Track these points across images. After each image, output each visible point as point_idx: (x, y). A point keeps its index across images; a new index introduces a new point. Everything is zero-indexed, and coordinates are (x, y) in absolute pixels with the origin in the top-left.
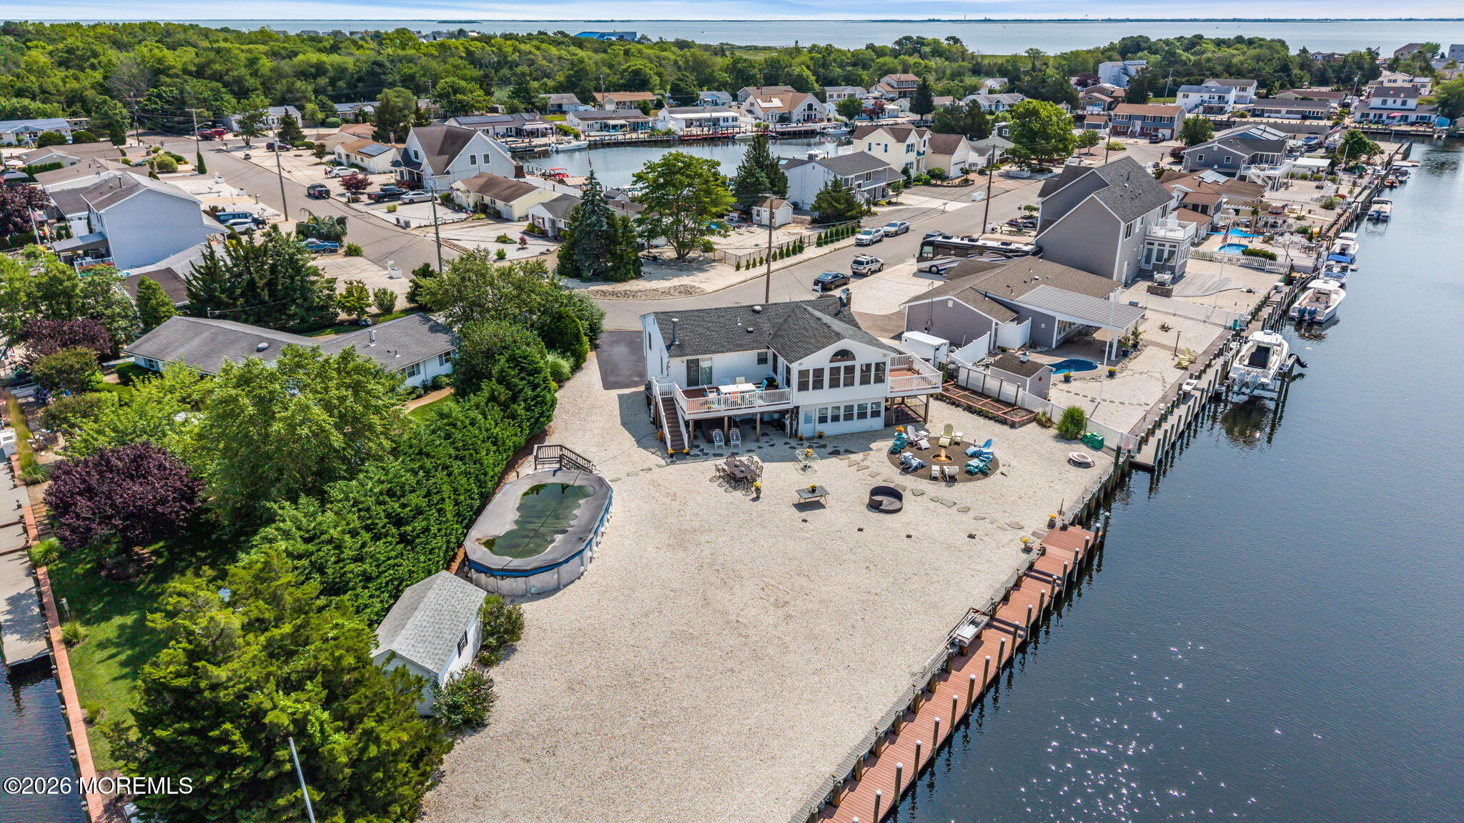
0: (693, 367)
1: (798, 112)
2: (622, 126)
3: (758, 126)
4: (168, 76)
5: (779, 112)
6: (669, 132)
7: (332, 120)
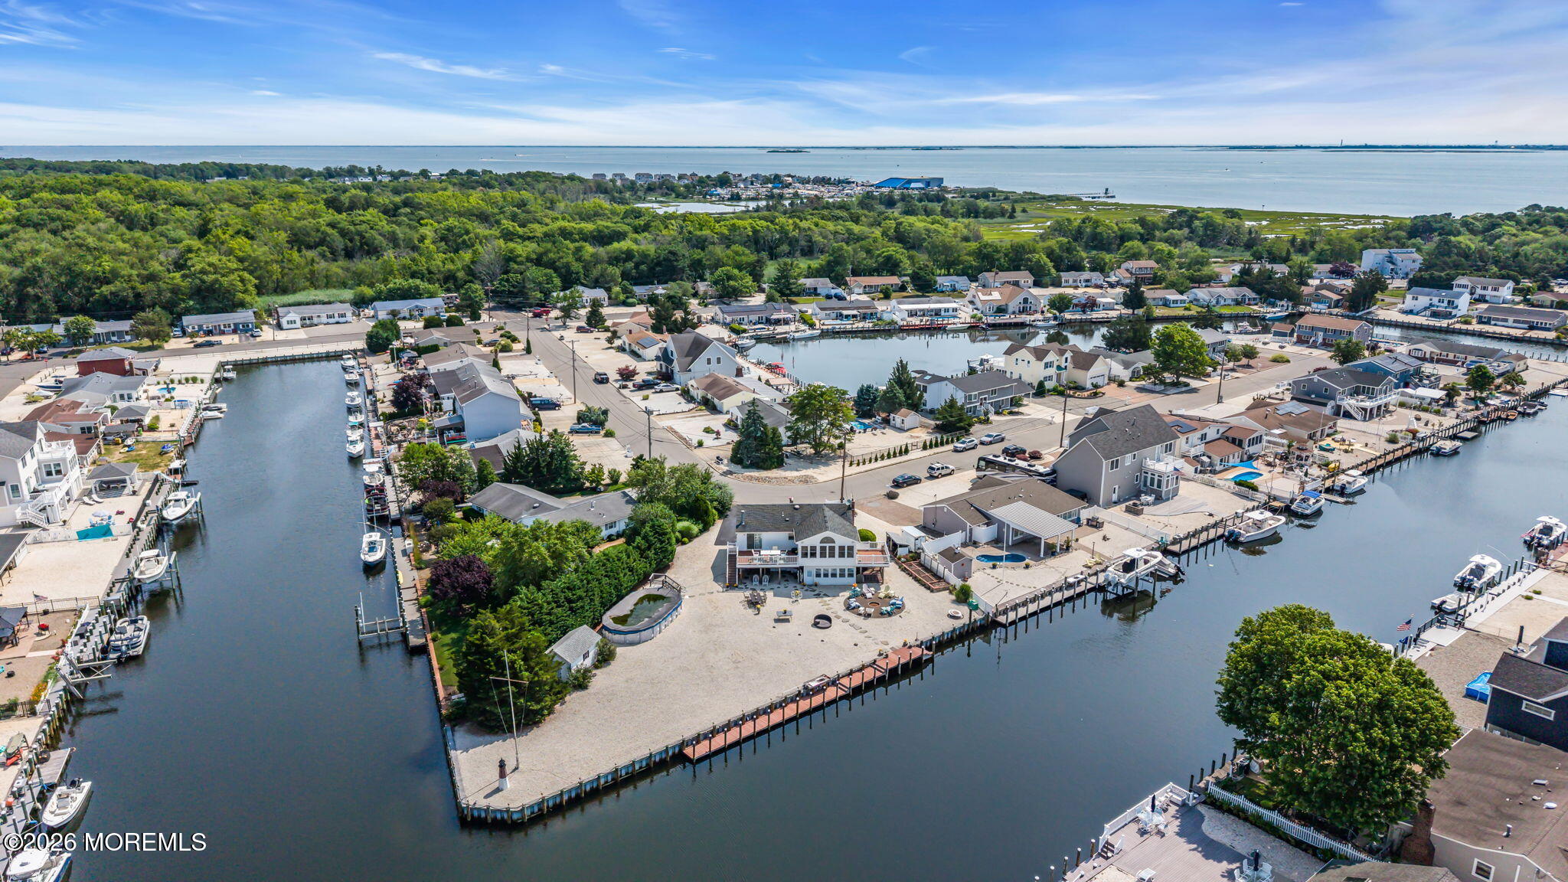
0: (750, 538)
1: (1013, 305)
2: (854, 316)
3: (973, 317)
4: (515, 262)
5: (996, 305)
6: (892, 322)
7: (631, 300)
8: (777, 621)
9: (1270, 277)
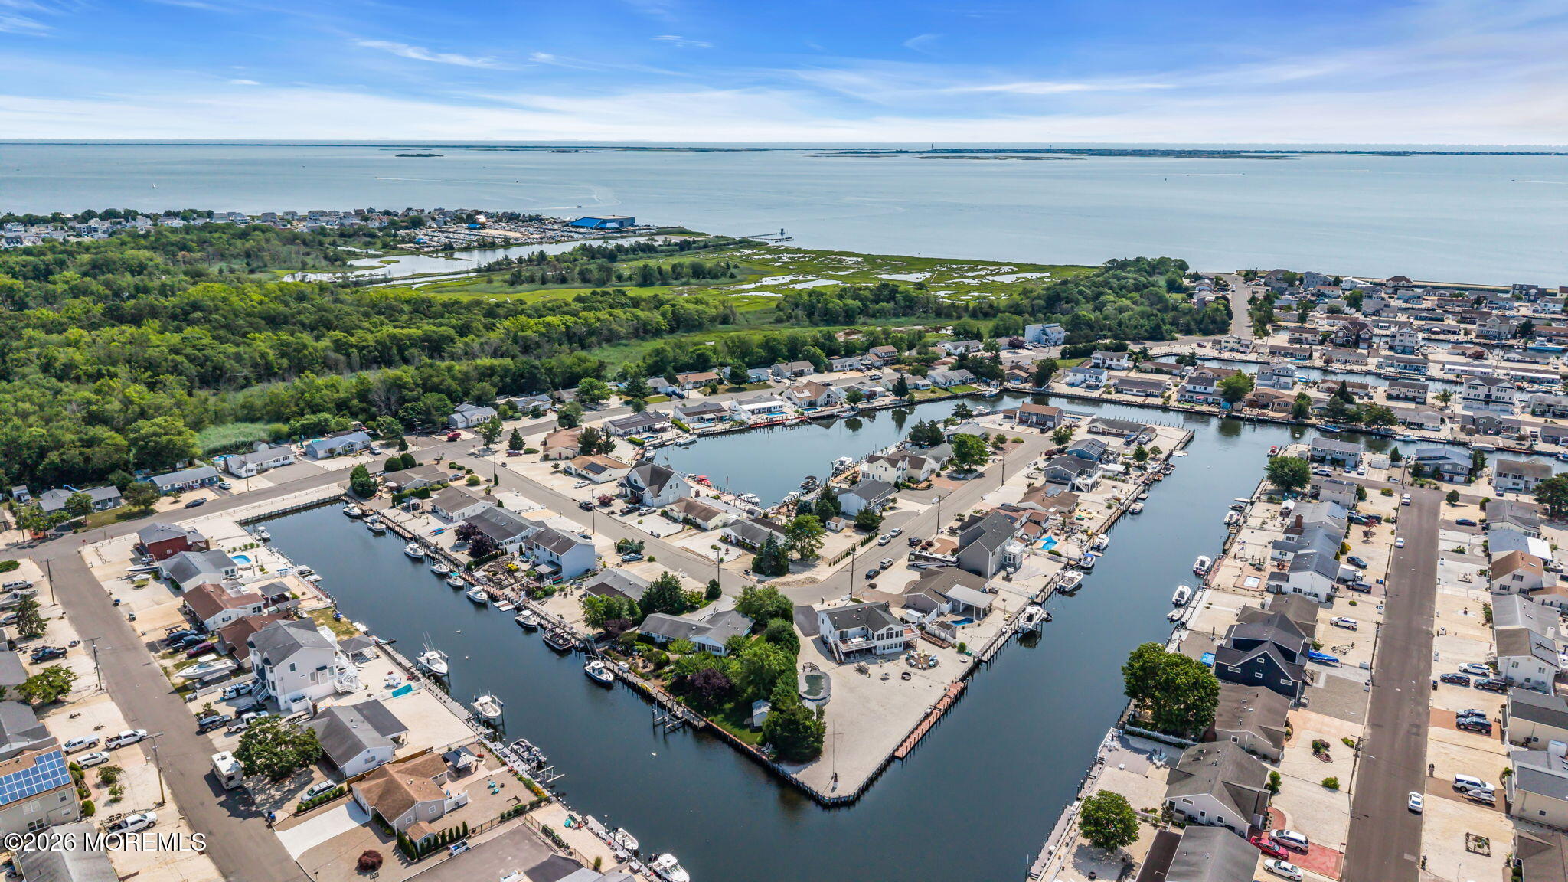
0: (842, 633)
1: (821, 400)
2: (713, 419)
3: (797, 412)
4: (406, 388)
5: (808, 400)
6: (743, 423)
7: (517, 414)
8: (883, 679)
9: (981, 363)
